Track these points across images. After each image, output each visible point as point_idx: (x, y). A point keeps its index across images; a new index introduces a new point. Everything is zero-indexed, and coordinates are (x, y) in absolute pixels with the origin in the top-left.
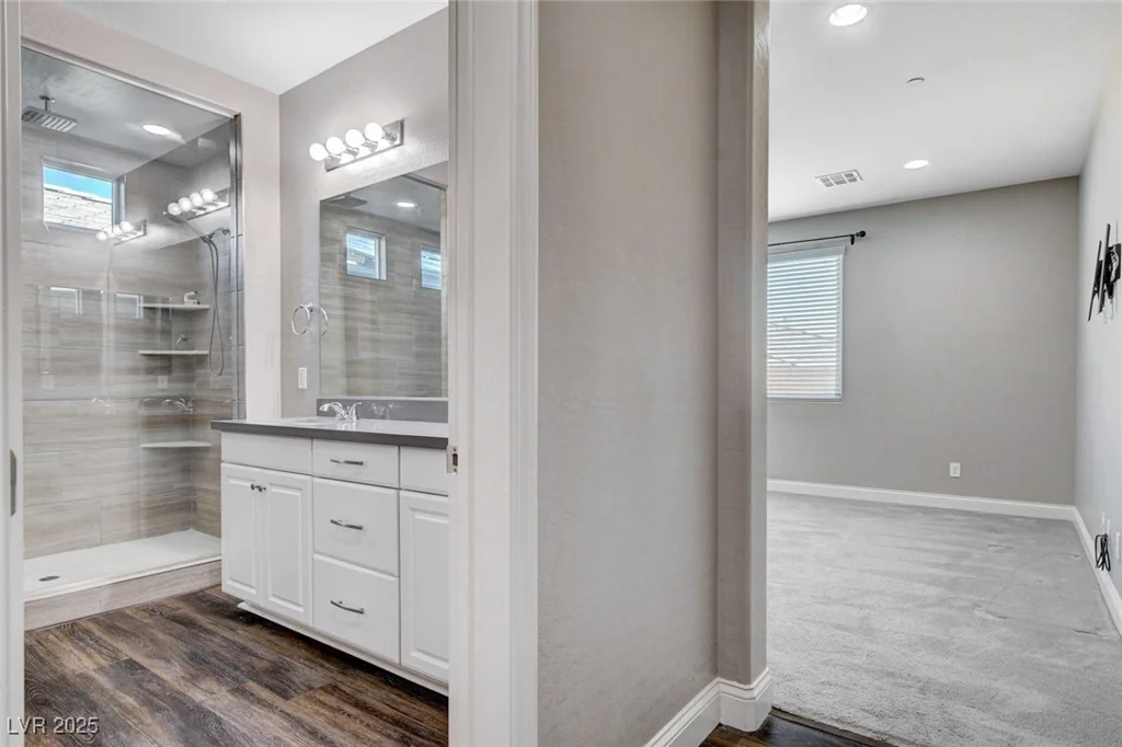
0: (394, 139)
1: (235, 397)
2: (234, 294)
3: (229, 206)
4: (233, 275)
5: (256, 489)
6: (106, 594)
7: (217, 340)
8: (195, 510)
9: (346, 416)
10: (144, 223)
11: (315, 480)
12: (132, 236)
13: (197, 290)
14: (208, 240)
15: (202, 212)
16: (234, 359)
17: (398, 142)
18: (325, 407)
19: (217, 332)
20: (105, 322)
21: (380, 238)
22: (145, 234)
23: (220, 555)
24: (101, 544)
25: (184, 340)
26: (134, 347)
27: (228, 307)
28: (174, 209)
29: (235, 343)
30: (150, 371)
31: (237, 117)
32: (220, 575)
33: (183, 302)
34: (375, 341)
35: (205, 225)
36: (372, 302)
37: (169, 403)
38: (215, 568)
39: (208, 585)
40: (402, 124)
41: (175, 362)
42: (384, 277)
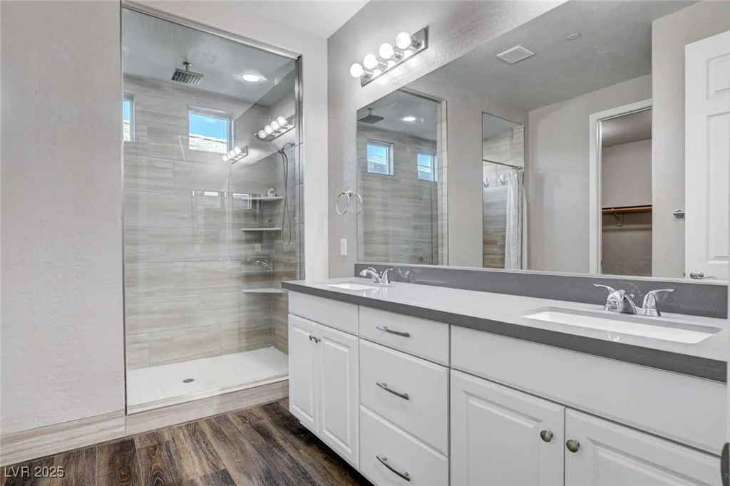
0: (419, 45)
1: (298, 261)
2: (298, 186)
3: (294, 127)
4: (297, 172)
5: (313, 340)
6: (216, 402)
7: (287, 220)
8: (274, 334)
9: (380, 280)
10: (247, 147)
11: (361, 341)
12: (240, 157)
13: (275, 187)
14: (282, 152)
15: (278, 134)
16: (297, 234)
17: (423, 47)
18: (364, 272)
19: (286, 214)
20: (227, 210)
21: (389, 146)
22: (247, 155)
23: (287, 375)
24: (221, 354)
25: (270, 221)
26: (239, 226)
27: (294, 197)
28: (262, 135)
29: (297, 222)
30: (248, 241)
31: (300, 57)
32: (288, 390)
33: (267, 196)
34: (385, 218)
35: (280, 142)
36: (382, 190)
37: (259, 263)
38: (285, 386)
39: (281, 397)
40: (426, 31)
41: (265, 236)
42: (392, 173)
